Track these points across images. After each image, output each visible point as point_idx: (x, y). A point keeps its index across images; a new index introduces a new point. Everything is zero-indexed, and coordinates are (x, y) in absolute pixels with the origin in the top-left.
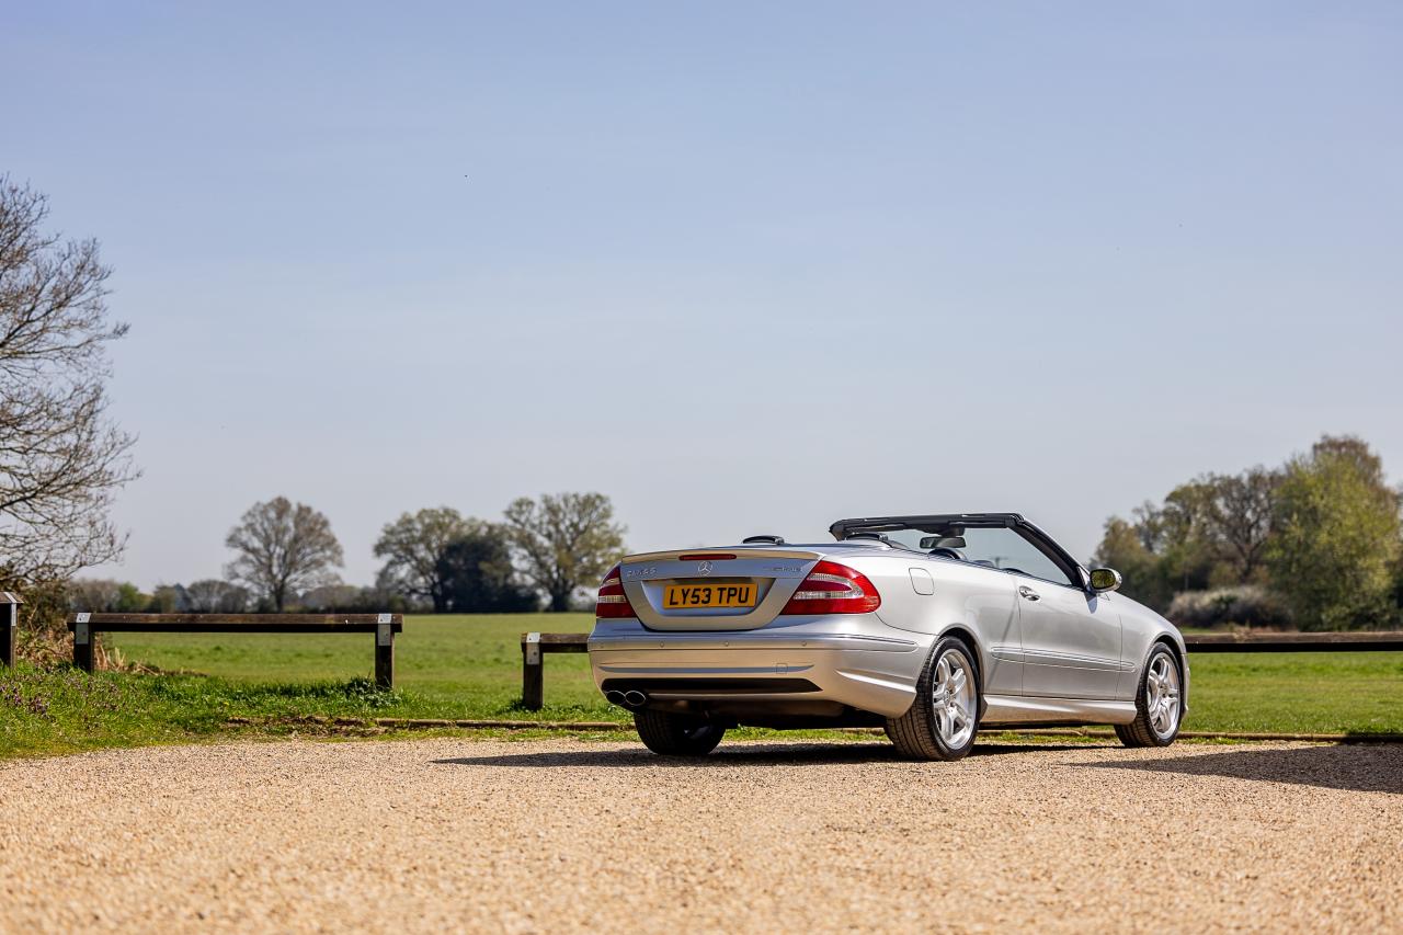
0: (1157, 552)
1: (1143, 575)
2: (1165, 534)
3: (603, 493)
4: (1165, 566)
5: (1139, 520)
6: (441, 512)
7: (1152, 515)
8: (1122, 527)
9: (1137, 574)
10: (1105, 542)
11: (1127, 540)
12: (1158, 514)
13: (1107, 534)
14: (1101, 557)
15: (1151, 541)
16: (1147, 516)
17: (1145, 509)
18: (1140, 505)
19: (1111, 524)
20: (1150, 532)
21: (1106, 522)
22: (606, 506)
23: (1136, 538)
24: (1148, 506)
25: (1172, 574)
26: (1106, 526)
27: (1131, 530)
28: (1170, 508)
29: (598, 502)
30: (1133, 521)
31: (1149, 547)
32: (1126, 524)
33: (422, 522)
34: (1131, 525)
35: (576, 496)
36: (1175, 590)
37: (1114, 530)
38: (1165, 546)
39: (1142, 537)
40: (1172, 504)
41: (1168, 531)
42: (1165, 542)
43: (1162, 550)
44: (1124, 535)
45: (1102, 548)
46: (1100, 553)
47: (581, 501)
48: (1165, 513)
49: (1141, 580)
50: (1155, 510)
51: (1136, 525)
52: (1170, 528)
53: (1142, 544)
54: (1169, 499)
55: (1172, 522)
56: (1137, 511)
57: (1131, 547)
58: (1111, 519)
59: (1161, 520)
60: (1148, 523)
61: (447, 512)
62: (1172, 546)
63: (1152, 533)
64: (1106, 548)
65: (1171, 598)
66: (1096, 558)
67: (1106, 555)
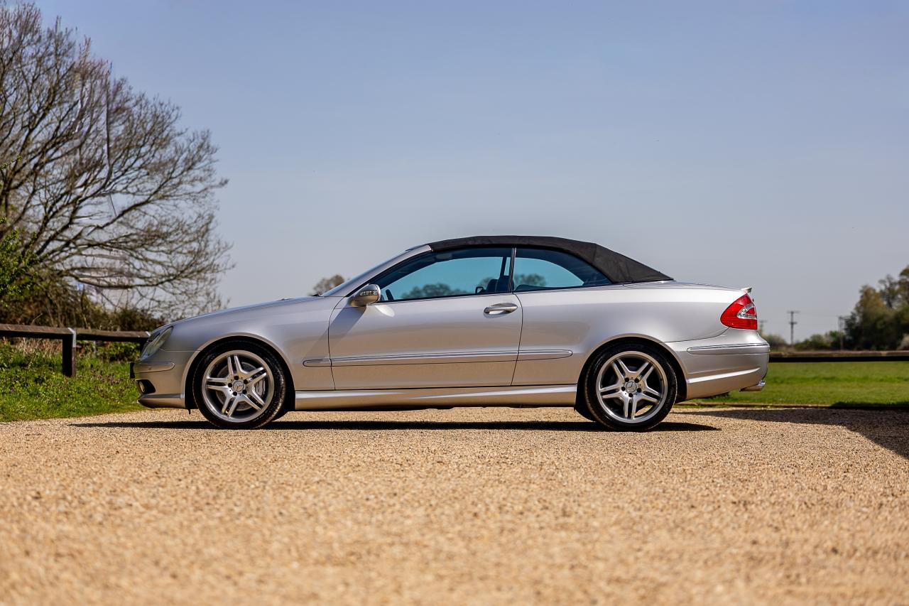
0: (895, 308)
1: (885, 323)
2: (900, 296)
3: (540, 274)
4: (898, 317)
5: (883, 287)
6: (438, 286)
7: (891, 284)
8: (872, 292)
9: (881, 322)
10: (861, 302)
11: (875, 300)
12: (895, 284)
13: (862, 297)
14: (859, 311)
15: (891, 301)
16: (888, 285)
17: (887, 280)
18: (883, 277)
19: (865, 290)
20: (890, 295)
21: (861, 288)
22: (541, 282)
23: (881, 299)
24: (889, 278)
25: (903, 322)
26: (861, 291)
27: (878, 294)
28: (903, 280)
29: (536, 280)
30: (879, 288)
31: (890, 305)
32: (874, 290)
33: (426, 292)
34: (878, 290)
35: (522, 276)
36: (905, 332)
37: (867, 294)
38: (900, 304)
39: (885, 299)
40: (905, 277)
41: (901, 294)
42: (900, 301)
43: (898, 307)
44: (873, 298)
45: (859, 305)
46: (857, 309)
47: (526, 279)
48: (900, 283)
49: (883, 326)
50: (893, 281)
51: (881, 291)
52: (903, 292)
53: (885, 303)
54: (902, 274)
55: (905, 289)
56: (882, 282)
57: (878, 305)
58: (865, 287)
59: (897, 287)
60: (889, 289)
61: (441, 286)
62: (904, 304)
63: (891, 296)
64: (862, 305)
65: (901, 338)
66: (855, 312)
67: (861, 310)
